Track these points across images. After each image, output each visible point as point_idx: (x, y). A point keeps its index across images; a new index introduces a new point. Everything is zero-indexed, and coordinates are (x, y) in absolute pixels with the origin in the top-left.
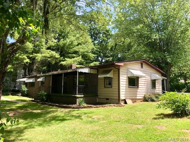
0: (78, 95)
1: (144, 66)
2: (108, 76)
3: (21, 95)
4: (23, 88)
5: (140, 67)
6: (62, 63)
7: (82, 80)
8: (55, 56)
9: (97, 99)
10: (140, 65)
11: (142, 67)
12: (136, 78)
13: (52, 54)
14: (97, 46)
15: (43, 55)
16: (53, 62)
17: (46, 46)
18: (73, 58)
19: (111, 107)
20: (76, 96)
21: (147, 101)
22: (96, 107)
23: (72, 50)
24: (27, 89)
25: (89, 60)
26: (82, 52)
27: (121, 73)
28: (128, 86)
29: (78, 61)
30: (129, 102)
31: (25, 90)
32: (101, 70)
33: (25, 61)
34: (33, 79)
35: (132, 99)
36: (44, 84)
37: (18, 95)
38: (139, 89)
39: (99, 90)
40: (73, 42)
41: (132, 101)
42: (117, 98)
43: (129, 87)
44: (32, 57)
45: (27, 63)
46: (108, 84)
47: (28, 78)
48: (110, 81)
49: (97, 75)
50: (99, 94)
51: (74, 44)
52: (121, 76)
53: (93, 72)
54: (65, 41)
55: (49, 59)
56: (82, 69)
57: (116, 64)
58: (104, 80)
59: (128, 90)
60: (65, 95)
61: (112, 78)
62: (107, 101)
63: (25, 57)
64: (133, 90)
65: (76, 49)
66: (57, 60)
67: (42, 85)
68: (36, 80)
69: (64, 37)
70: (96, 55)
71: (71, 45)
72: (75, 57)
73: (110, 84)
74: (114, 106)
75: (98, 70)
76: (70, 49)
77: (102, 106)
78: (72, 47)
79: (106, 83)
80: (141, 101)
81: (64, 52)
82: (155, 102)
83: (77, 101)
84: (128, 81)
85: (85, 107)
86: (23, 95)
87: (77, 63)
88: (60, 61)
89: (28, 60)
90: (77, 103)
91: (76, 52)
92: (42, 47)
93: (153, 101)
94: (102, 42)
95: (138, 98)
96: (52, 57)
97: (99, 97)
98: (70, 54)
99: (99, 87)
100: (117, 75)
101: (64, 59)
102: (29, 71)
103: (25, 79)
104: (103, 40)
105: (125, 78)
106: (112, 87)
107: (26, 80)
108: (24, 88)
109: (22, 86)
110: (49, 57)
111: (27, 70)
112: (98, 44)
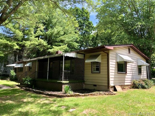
0: (63, 81)
1: (131, 51)
2: (96, 61)
3: (9, 79)
4: (11, 73)
5: (128, 52)
6: (50, 50)
7: (68, 65)
8: (43, 43)
9: (84, 85)
10: (128, 50)
11: (129, 52)
12: (124, 63)
13: (40, 41)
14: (80, 36)
15: (32, 42)
16: (42, 50)
17: (35, 35)
18: (59, 46)
19: (101, 96)
20: (61, 81)
21: (137, 88)
22: (84, 96)
23: (58, 39)
24: (15, 74)
25: (73, 48)
26: (67, 41)
27: (110, 57)
28: (117, 71)
29: (63, 49)
30: (118, 88)
31: (13, 75)
32: (88, 55)
33: (15, 48)
34: (22, 64)
35: (121, 86)
36: (31, 69)
37: (7, 80)
38: (127, 74)
39: (85, 75)
40: (59, 31)
41: (121, 87)
42: (107, 85)
43: (118, 73)
44: (21, 44)
45: (17, 49)
46: (95, 69)
47: (17, 64)
48: (98, 66)
49: (84, 60)
50: (85, 80)
51: (61, 33)
52: (110, 61)
53: (80, 56)
54: (53, 31)
55: (37, 47)
56: (69, 54)
57: (106, 47)
58: (91, 65)
59: (117, 76)
60: (50, 80)
61: (100, 63)
62: (95, 88)
63: (15, 43)
64: (121, 76)
65: (62, 38)
66: (45, 48)
67: (29, 70)
68: (24, 65)
69: (52, 27)
70: (79, 44)
71: (58, 35)
72: (61, 45)
73: (98, 69)
74: (105, 94)
75: (84, 55)
76: (57, 38)
77: (91, 95)
78: (59, 36)
79: (94, 69)
80: (130, 88)
81: (51, 40)
82: (146, 89)
83: (63, 88)
84: (117, 66)
85: (71, 96)
86: (12, 80)
87: (63, 51)
88: (48, 49)
89: (17, 47)
90: (63, 90)
91: (62, 41)
92: (31, 35)
93: (143, 87)
94: (84, 33)
95: (126, 84)
96: (40, 45)
97: (86, 83)
98: (57, 43)
99: (85, 73)
100: (106, 60)
101: (51, 47)
102: (19, 57)
103: (14, 65)
104: (86, 31)
105: (114, 63)
106: (100, 73)
107: (16, 65)
108: (13, 73)
109: (11, 70)
110: (37, 44)
111: (17, 56)
112: (81, 35)
